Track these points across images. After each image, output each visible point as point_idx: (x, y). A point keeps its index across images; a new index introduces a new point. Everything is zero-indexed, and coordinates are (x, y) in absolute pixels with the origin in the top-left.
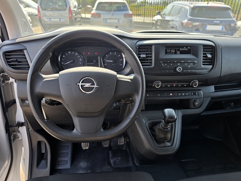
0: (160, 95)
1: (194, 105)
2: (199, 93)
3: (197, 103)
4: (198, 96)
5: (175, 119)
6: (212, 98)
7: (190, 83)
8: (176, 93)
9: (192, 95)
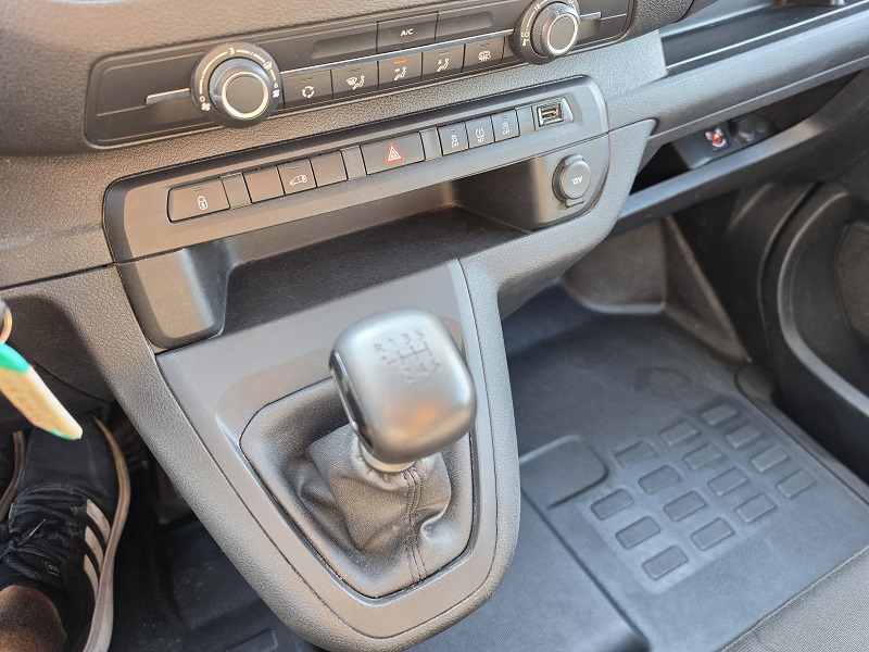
0: (304, 178)
1: (561, 197)
2: (581, 103)
3: (577, 180)
4: (573, 127)
5: (464, 416)
6: (659, 124)
7: (516, 25)
8: (426, 135)
9: (537, 127)
